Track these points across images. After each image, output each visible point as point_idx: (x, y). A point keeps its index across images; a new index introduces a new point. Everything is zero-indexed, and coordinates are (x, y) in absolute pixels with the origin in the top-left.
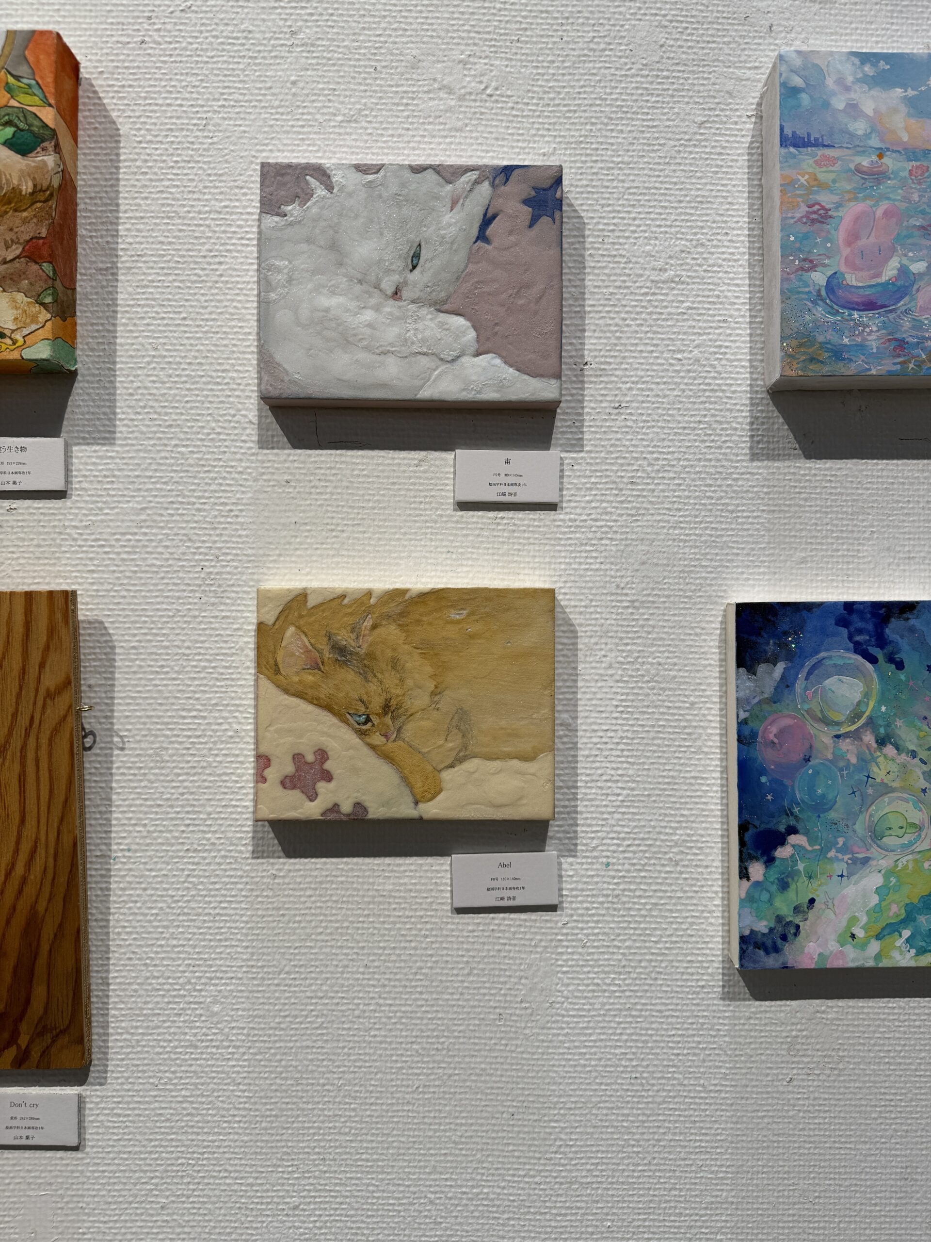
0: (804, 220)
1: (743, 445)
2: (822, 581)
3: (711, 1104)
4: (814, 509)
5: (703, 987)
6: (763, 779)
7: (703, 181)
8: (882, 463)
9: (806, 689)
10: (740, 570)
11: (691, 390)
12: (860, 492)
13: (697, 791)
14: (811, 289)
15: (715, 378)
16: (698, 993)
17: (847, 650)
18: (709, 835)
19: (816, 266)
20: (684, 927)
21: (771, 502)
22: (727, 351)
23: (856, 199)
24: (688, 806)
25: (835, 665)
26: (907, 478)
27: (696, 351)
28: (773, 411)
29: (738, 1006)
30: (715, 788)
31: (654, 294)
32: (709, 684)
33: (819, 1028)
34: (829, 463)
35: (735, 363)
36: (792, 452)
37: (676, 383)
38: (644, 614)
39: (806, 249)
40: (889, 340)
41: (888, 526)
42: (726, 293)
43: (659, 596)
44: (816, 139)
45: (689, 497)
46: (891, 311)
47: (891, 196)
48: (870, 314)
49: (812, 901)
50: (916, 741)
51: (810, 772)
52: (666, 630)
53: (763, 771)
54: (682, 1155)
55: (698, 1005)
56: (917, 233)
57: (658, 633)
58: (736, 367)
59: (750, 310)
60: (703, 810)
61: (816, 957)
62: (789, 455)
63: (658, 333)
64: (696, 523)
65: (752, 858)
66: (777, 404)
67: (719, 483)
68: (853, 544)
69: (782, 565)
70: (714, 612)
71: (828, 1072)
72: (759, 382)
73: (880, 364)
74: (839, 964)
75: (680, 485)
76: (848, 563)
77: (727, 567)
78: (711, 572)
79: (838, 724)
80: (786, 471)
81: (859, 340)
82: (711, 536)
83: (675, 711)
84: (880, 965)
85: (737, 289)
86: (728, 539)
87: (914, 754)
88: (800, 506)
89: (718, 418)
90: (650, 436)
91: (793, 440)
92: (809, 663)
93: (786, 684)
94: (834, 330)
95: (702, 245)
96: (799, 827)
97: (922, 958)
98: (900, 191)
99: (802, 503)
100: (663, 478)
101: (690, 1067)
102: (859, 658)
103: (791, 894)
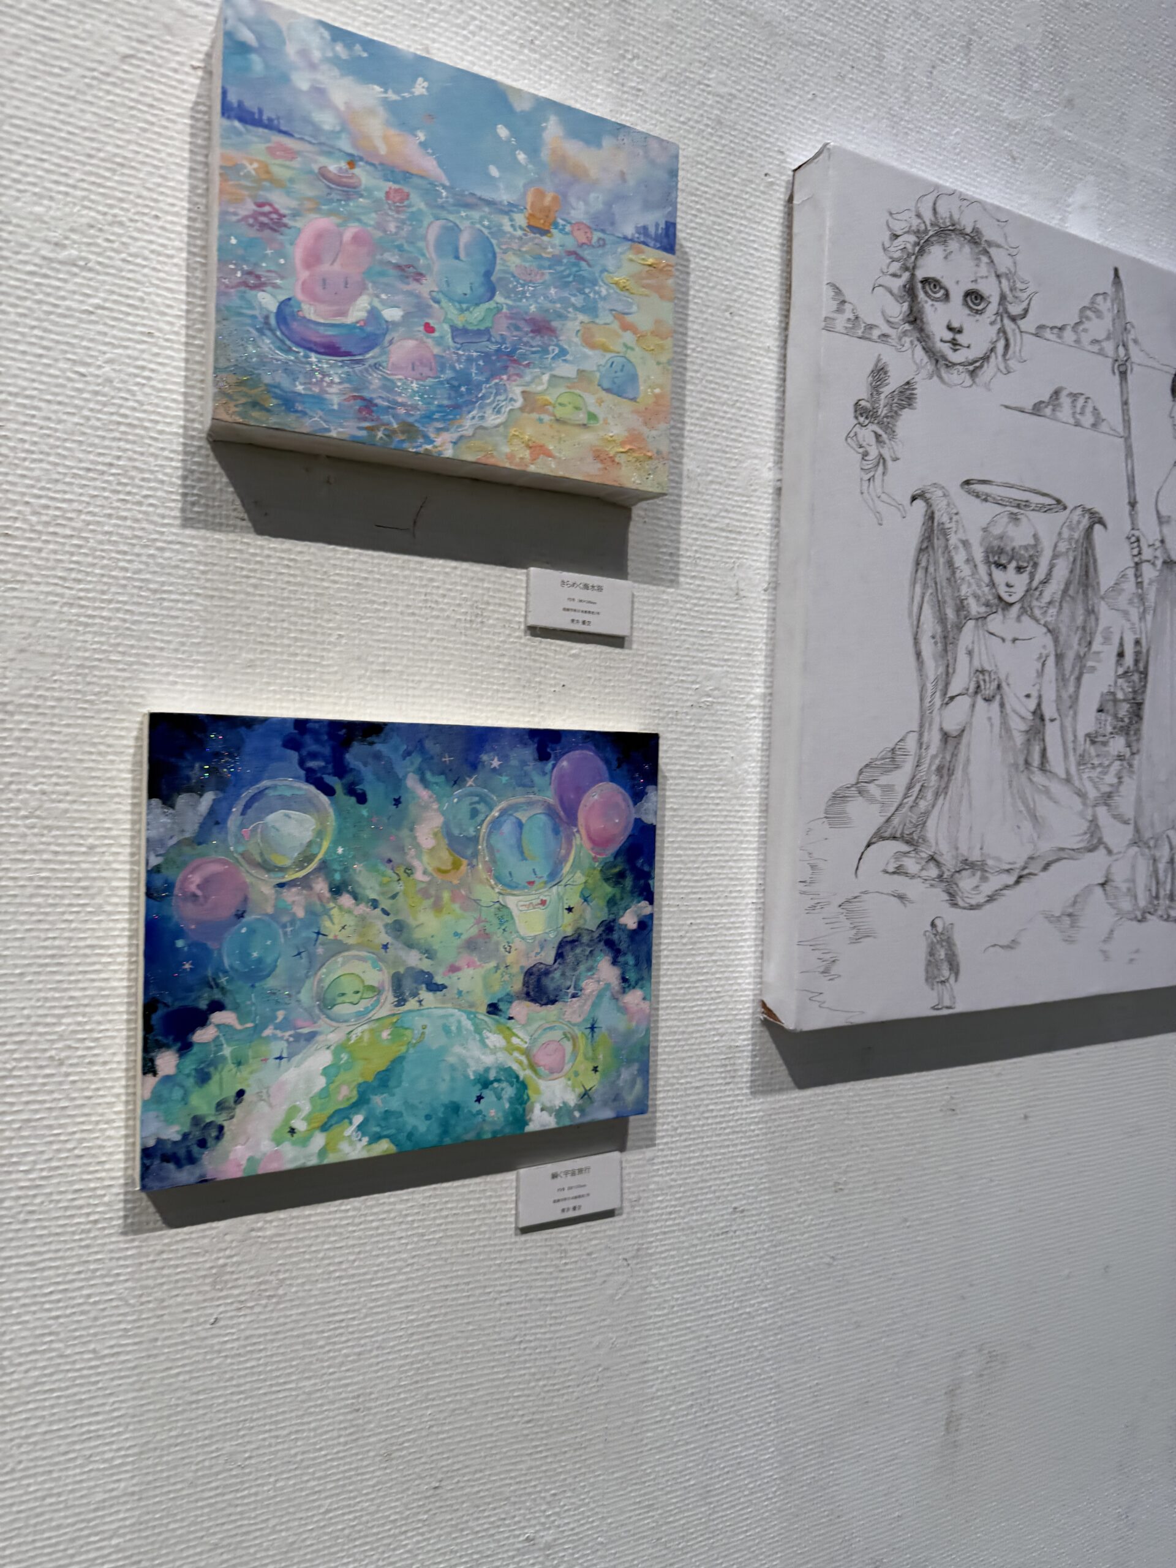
0: (251, 221)
1: (172, 505)
2: (274, 691)
3: (105, 1373)
4: (266, 599)
5: (96, 1222)
6: (180, 943)
7: (127, 137)
8: (354, 553)
9: (242, 826)
10: (165, 670)
11: (98, 419)
12: (326, 584)
13: (94, 963)
14: (256, 313)
15: (134, 409)
16: (89, 1231)
17: (297, 778)
18: (110, 1021)
19: (264, 284)
20: (69, 1146)
21: (208, 585)
22: (153, 375)
23: (317, 210)
24: (81, 985)
25: (281, 797)
26: (384, 574)
27: (107, 368)
28: (214, 466)
29: (146, 1240)
30: (120, 959)
31: (46, 276)
32: (116, 821)
33: (254, 1249)
34: (288, 544)
35: (164, 394)
36: (239, 523)
37: (76, 406)
38: (21, 722)
39: (253, 260)
40: (355, 398)
41: (360, 631)
42: (154, 298)
43: (45, 698)
44: (270, 120)
45: (94, 565)
46: (358, 362)
47: (363, 218)
48: (332, 360)
49: (241, 1093)
50: (377, 888)
51: (244, 930)
52: (54, 746)
53: (180, 933)
54: (62, 1449)
55: (88, 1246)
56: (393, 272)
57: (43, 750)
58: (165, 399)
59: (187, 327)
60: (103, 989)
61: (244, 1162)
62: (235, 526)
63: (50, 331)
64: (103, 601)
65: (161, 1046)
66: (219, 457)
67: (137, 550)
68: (315, 649)
69: (221, 667)
70: (126, 724)
71: (264, 1302)
72: (196, 425)
73: (341, 426)
74: (274, 1167)
75: (80, 547)
76: (309, 671)
77: (146, 664)
78: (123, 670)
79: (282, 869)
80: (230, 546)
81: (316, 390)
82: (125, 621)
83: (65, 858)
84: (326, 1162)
85: (169, 295)
86: (149, 627)
87: (375, 904)
88: (248, 594)
89: (137, 464)
90: (37, 473)
91: (240, 508)
92: (246, 795)
93: (215, 819)
94: (286, 370)
95: (121, 224)
96: (227, 1001)
97: (374, 1146)
98: (374, 215)
99: (250, 590)
100: (55, 534)
101: (75, 1330)
102: (312, 789)
103: (213, 1086)
